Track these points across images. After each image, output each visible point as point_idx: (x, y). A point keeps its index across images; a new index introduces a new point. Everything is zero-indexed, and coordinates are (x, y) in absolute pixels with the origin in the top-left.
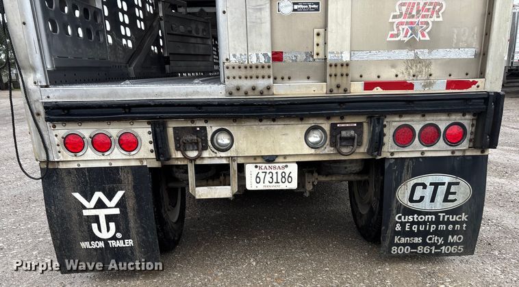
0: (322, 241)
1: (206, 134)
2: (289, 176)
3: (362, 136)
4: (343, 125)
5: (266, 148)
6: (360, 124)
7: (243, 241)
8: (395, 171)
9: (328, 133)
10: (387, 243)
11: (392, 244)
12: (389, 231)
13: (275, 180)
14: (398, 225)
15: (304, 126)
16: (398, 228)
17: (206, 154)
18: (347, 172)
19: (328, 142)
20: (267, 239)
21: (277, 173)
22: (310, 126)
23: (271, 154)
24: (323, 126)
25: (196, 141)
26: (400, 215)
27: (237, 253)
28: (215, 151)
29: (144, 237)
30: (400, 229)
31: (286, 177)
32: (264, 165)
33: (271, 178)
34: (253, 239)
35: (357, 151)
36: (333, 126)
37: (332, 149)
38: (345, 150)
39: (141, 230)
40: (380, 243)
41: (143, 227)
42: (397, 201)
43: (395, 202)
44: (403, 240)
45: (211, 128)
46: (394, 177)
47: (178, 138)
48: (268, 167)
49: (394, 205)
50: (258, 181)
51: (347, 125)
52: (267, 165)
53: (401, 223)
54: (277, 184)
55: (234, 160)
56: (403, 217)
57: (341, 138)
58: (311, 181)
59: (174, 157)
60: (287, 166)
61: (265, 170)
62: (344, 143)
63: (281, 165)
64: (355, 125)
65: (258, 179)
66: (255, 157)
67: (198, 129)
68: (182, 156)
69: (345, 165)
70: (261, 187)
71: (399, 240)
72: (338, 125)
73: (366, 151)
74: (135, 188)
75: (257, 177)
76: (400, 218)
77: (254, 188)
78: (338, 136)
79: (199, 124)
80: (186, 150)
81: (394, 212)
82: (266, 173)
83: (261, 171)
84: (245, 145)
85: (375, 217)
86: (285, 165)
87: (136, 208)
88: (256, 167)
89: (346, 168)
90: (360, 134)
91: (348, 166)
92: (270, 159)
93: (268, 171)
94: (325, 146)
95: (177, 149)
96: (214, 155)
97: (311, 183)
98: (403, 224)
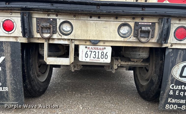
0: (120, 98)
1: (56, 23)
2: (106, 55)
3: (154, 31)
4: (143, 23)
5: (93, 35)
6: (154, 24)
7: (78, 95)
8: (172, 57)
9: (133, 28)
10: (162, 102)
11: (166, 102)
12: (165, 95)
13: (97, 57)
14: (171, 91)
15: (118, 23)
16: (171, 93)
17: (55, 36)
18: (140, 57)
19: (132, 34)
20: (91, 95)
21: (98, 52)
22: (121, 23)
23: (96, 39)
24: (130, 23)
25: (49, 27)
26: (173, 85)
27: (73, 101)
28: (61, 35)
29: (15, 86)
30: (172, 94)
31: (104, 55)
32: (91, 47)
33: (95, 55)
34: (83, 94)
35: (150, 41)
36: (136, 24)
37: (135, 38)
38: (143, 40)
39: (13, 82)
40: (159, 102)
41: (14, 80)
42: (172, 76)
43: (170, 76)
44: (174, 101)
45: (60, 20)
46: (171, 61)
47: (38, 25)
48: (93, 48)
49: (170, 78)
50: (87, 56)
51: (146, 24)
52: (93, 47)
53: (173, 90)
54: (99, 59)
55: (73, 42)
56: (175, 86)
57: (141, 31)
58: (117, 64)
59: (35, 36)
60: (105, 48)
61: (91, 50)
62: (143, 35)
63: (101, 47)
64: (151, 24)
65: (87, 55)
66: (86, 41)
67: (51, 20)
68: (40, 37)
69: (139, 53)
70: (88, 60)
71: (171, 100)
72: (140, 23)
73: (156, 41)
74: (11, 55)
75: (86, 54)
76: (173, 86)
77: (84, 60)
78: (140, 30)
79: (53, 17)
80: (43, 33)
81: (170, 82)
82: (92, 51)
83: (88, 50)
84: (80, 32)
85: (154, 86)
86: (104, 47)
87: (11, 68)
88: (86, 47)
89: (139, 55)
90: (154, 30)
91: (141, 53)
92: (95, 43)
93: (93, 51)
94: (130, 36)
95: (38, 32)
96: (60, 37)
97: (117, 65)
98: (174, 91)
